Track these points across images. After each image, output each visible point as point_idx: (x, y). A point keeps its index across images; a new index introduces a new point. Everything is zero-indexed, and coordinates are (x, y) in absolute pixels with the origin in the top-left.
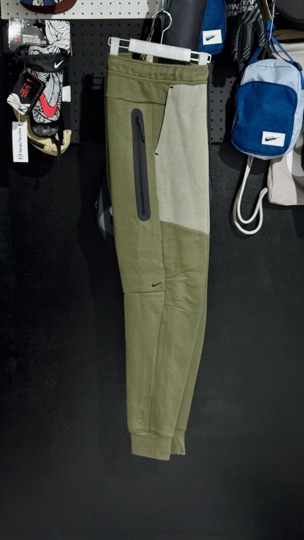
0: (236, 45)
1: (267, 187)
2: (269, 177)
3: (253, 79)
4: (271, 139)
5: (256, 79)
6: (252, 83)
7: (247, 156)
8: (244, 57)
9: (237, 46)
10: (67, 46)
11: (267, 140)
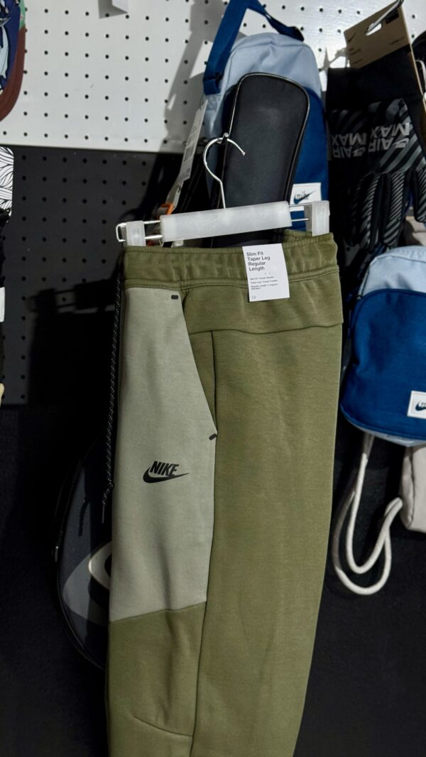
0: (367, 217)
1: (402, 497)
2: (406, 478)
3: (387, 284)
5: (394, 285)
6: (387, 293)
7: (362, 434)
8: (386, 241)
9: (369, 218)
10: (6, 201)
11: (418, 408)
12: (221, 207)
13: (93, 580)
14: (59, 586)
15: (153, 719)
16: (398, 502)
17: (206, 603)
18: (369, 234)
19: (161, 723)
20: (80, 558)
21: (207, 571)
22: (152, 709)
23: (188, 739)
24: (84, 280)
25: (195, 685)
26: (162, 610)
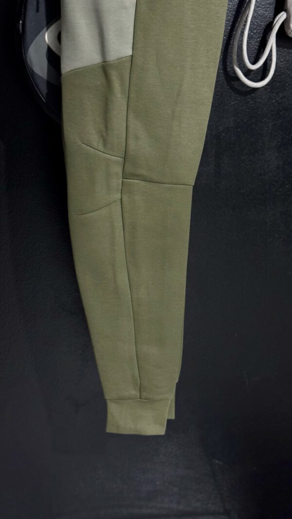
1: (286, 11)
13: (49, 49)
15: (95, 144)
16: (283, 14)
17: (132, 56)
19: (101, 147)
21: (132, 30)
22: (95, 138)
23: (121, 160)
25: (125, 120)
26: (100, 63)
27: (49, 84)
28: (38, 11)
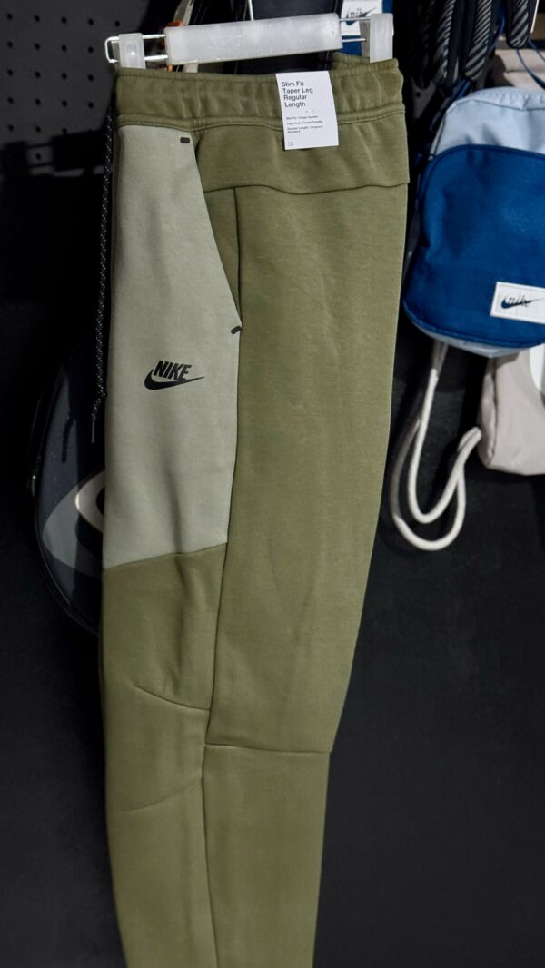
0: (443, 40)
1: (481, 427)
2: (487, 401)
3: (468, 139)
4: (517, 304)
5: (478, 140)
6: (469, 149)
7: (431, 341)
8: (469, 73)
9: (446, 42)
11: (505, 305)
12: (248, 18)
13: (81, 520)
14: (38, 525)
15: (159, 688)
16: (476, 433)
17: (227, 544)
18: (445, 64)
19: (169, 693)
20: (64, 491)
21: (227, 504)
22: (158, 678)
23: (204, 713)
24: (65, 130)
25: (213, 647)
26: (171, 554)
27: (79, 576)
28: (64, 459)
